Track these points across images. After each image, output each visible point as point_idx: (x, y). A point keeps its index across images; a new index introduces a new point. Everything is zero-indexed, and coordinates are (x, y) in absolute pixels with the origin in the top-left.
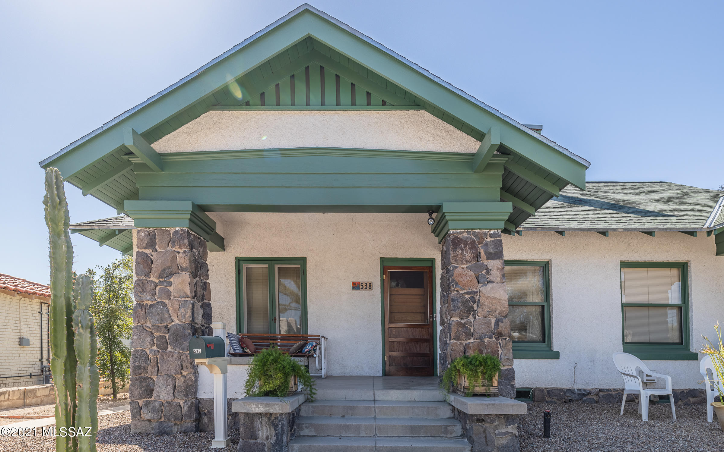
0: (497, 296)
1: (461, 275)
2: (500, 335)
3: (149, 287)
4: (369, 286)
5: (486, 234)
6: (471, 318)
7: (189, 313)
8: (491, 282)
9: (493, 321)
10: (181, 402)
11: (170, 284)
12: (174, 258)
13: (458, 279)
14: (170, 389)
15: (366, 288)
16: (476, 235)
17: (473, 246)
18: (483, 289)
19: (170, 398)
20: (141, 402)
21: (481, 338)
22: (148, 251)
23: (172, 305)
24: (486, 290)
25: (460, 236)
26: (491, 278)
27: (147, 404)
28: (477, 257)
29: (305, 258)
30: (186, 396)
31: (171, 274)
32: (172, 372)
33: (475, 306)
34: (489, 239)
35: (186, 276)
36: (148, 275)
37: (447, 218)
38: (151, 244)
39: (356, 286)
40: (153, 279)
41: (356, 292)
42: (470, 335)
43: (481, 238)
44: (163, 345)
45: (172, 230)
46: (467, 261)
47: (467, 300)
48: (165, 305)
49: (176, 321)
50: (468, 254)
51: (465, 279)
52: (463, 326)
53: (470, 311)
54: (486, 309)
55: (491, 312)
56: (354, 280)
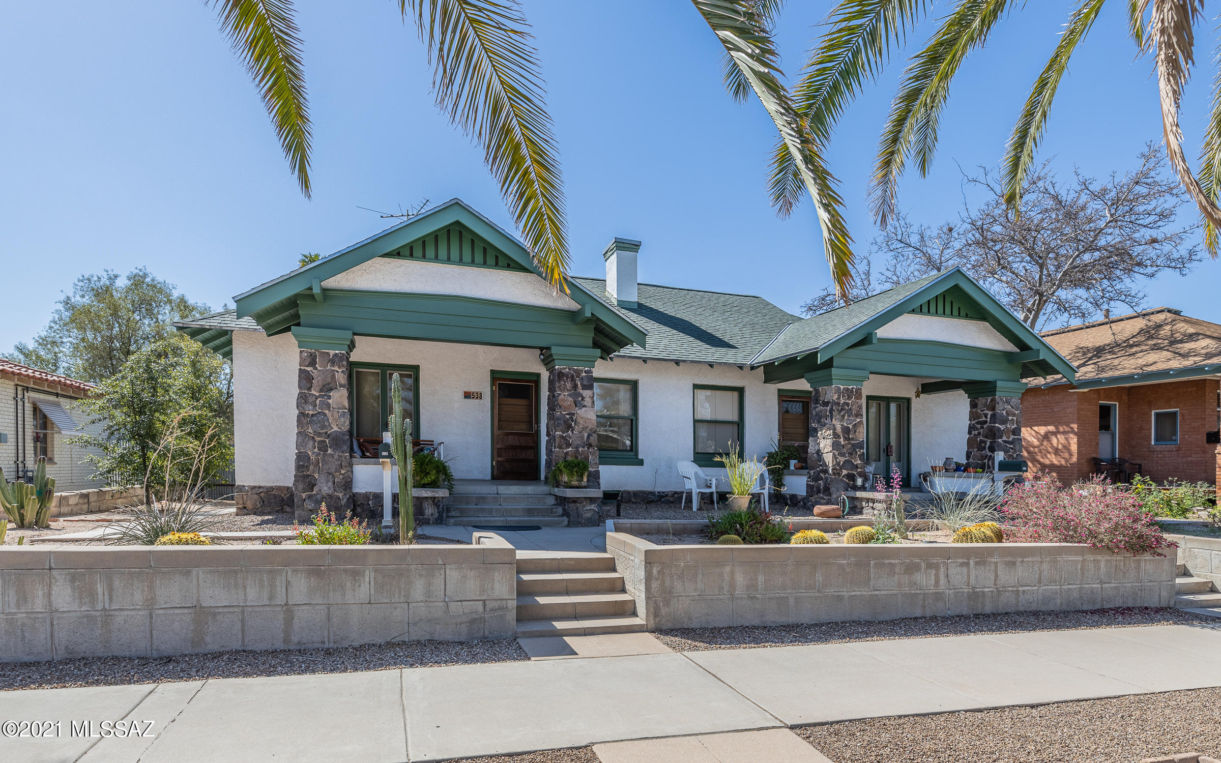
0: (588, 416)
1: (563, 400)
2: (590, 445)
3: (311, 400)
5: (582, 371)
6: (570, 432)
7: (348, 423)
8: (585, 406)
9: (586, 435)
11: (329, 397)
12: (333, 376)
13: (561, 403)
14: (330, 484)
15: (477, 398)
16: (575, 371)
17: (573, 379)
18: (579, 411)
19: (330, 492)
20: (304, 495)
21: (577, 448)
22: (309, 369)
23: (332, 415)
24: (581, 412)
25: (563, 371)
26: (585, 403)
27: (310, 497)
28: (575, 387)
29: (419, 366)
30: (345, 490)
31: (331, 390)
33: (573, 424)
34: (584, 374)
35: (344, 392)
36: (309, 389)
37: (554, 357)
38: (313, 363)
39: (467, 395)
40: (313, 392)
41: (467, 400)
42: (569, 445)
43: (578, 372)
44: (323, 448)
45: (332, 352)
46: (568, 390)
47: (568, 419)
48: (325, 415)
49: (336, 429)
50: (569, 385)
51: (566, 404)
52: (564, 438)
53: (569, 427)
54: (581, 426)
55: (584, 429)
56: (466, 390)
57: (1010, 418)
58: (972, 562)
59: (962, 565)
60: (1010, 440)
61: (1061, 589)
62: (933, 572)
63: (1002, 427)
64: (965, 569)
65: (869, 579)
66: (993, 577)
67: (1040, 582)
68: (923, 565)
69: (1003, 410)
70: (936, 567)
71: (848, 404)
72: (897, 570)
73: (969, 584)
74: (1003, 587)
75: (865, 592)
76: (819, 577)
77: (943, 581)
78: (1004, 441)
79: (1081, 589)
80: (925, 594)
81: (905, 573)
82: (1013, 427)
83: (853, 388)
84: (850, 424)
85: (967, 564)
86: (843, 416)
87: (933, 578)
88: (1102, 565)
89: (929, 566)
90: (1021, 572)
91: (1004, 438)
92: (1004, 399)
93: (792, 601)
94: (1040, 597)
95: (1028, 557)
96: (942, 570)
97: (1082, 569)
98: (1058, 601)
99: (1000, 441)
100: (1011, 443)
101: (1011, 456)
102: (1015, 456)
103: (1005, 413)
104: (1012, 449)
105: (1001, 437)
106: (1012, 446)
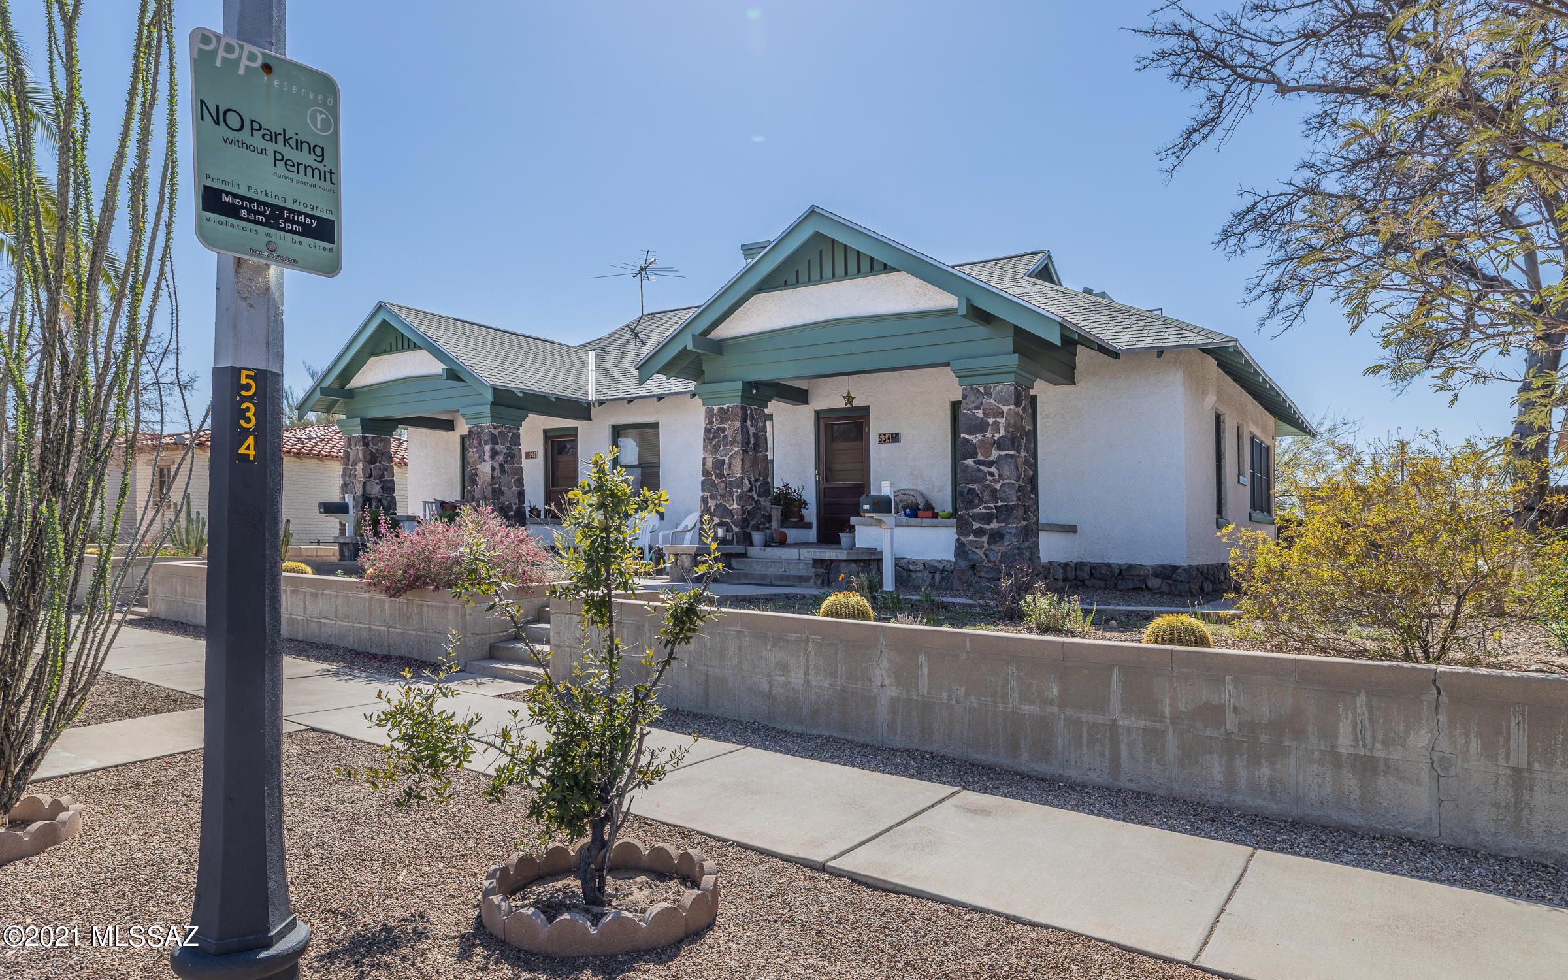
0: (486, 470)
2: (486, 498)
5: (485, 427)
6: (475, 486)
8: (485, 461)
13: (470, 460)
24: (481, 467)
26: (486, 458)
28: (480, 443)
33: (477, 478)
34: (486, 430)
46: (475, 447)
47: (473, 475)
51: (473, 460)
52: (471, 492)
53: (474, 481)
54: (482, 480)
57: (991, 420)
60: (991, 458)
63: (974, 438)
67: (336, 616)
69: (977, 408)
71: (723, 430)
78: (978, 463)
82: (998, 436)
83: (728, 407)
84: (725, 456)
86: (716, 448)
88: (385, 606)
91: (980, 457)
92: (981, 389)
97: (368, 608)
99: (970, 462)
100: (990, 464)
101: (988, 487)
102: (998, 486)
103: (980, 414)
104: (992, 474)
105: (973, 455)
106: (993, 469)
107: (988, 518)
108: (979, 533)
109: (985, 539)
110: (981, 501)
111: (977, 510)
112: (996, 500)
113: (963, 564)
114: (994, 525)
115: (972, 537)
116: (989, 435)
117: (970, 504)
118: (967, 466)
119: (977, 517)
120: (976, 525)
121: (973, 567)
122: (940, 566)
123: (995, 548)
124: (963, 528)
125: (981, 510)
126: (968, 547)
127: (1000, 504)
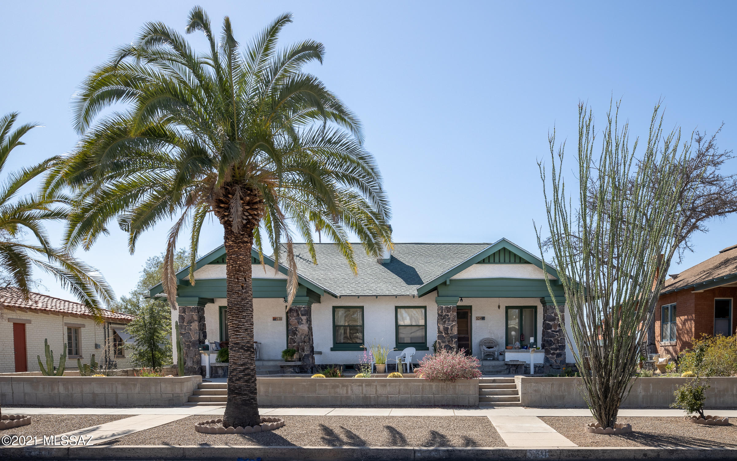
0: (304, 329)
1: (292, 322)
2: (305, 342)
3: (184, 327)
4: (281, 319)
5: (301, 307)
6: (295, 336)
7: (198, 336)
8: (303, 324)
9: (303, 337)
10: (196, 367)
11: (191, 326)
12: (192, 317)
13: (291, 323)
14: (191, 362)
15: (279, 320)
16: (298, 307)
17: (297, 311)
18: (299, 326)
19: (192, 365)
21: (299, 343)
22: (183, 314)
23: (192, 333)
24: (300, 327)
25: (292, 308)
26: (303, 322)
28: (298, 315)
30: (197, 364)
31: (191, 322)
32: (192, 356)
33: (297, 332)
34: (303, 309)
35: (196, 323)
36: (183, 323)
38: (184, 312)
39: (275, 319)
40: (185, 324)
41: (274, 321)
42: (295, 342)
43: (300, 308)
44: (189, 347)
45: (191, 307)
46: (294, 317)
47: (294, 330)
48: (189, 333)
49: (193, 339)
50: (295, 314)
51: (293, 323)
52: (293, 339)
53: (295, 334)
54: (301, 333)
55: (302, 334)
56: (274, 316)
57: (557, 318)
58: (364, 385)
59: (359, 386)
60: (557, 330)
61: (411, 396)
62: (345, 388)
63: (551, 323)
64: (361, 388)
65: (316, 390)
66: (374, 390)
67: (399, 393)
68: (340, 385)
69: (552, 313)
70: (347, 386)
71: (448, 315)
72: (328, 387)
73: (362, 393)
74: (380, 395)
75: (314, 395)
76: (294, 389)
77: (350, 391)
78: (553, 331)
79: (422, 397)
80: (341, 397)
81: (332, 388)
82: (559, 322)
85: (362, 386)
86: (445, 322)
87: (345, 390)
88: (434, 387)
89: (343, 386)
90: (389, 389)
91: (553, 329)
92: (553, 307)
93: (283, 397)
94: (400, 399)
95: (393, 383)
96: (349, 388)
97: (422, 388)
98: (410, 401)
99: (549, 331)
100: (557, 332)
101: (556, 339)
102: (559, 339)
103: (553, 315)
104: (557, 335)
105: (551, 328)
106: (558, 333)
107: (556, 349)
108: (553, 354)
109: (555, 356)
110: (554, 344)
111: (552, 347)
112: (559, 343)
113: (548, 364)
114: (558, 351)
115: (551, 355)
116: (556, 322)
117: (551, 345)
118: (549, 332)
119: (552, 349)
120: (552, 352)
121: (551, 365)
122: (538, 365)
123: (558, 359)
124: (547, 352)
125: (554, 346)
126: (549, 359)
127: (560, 345)
